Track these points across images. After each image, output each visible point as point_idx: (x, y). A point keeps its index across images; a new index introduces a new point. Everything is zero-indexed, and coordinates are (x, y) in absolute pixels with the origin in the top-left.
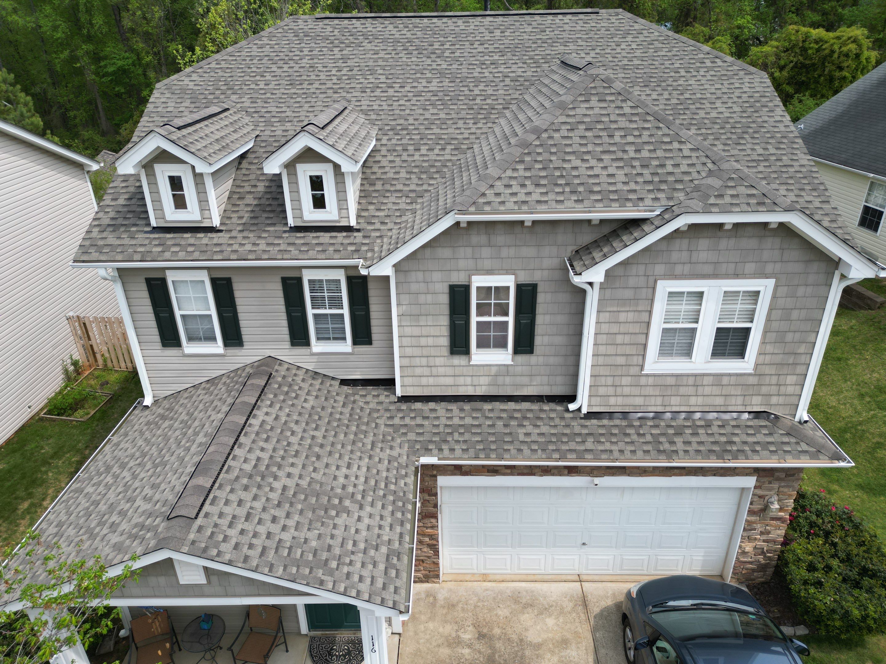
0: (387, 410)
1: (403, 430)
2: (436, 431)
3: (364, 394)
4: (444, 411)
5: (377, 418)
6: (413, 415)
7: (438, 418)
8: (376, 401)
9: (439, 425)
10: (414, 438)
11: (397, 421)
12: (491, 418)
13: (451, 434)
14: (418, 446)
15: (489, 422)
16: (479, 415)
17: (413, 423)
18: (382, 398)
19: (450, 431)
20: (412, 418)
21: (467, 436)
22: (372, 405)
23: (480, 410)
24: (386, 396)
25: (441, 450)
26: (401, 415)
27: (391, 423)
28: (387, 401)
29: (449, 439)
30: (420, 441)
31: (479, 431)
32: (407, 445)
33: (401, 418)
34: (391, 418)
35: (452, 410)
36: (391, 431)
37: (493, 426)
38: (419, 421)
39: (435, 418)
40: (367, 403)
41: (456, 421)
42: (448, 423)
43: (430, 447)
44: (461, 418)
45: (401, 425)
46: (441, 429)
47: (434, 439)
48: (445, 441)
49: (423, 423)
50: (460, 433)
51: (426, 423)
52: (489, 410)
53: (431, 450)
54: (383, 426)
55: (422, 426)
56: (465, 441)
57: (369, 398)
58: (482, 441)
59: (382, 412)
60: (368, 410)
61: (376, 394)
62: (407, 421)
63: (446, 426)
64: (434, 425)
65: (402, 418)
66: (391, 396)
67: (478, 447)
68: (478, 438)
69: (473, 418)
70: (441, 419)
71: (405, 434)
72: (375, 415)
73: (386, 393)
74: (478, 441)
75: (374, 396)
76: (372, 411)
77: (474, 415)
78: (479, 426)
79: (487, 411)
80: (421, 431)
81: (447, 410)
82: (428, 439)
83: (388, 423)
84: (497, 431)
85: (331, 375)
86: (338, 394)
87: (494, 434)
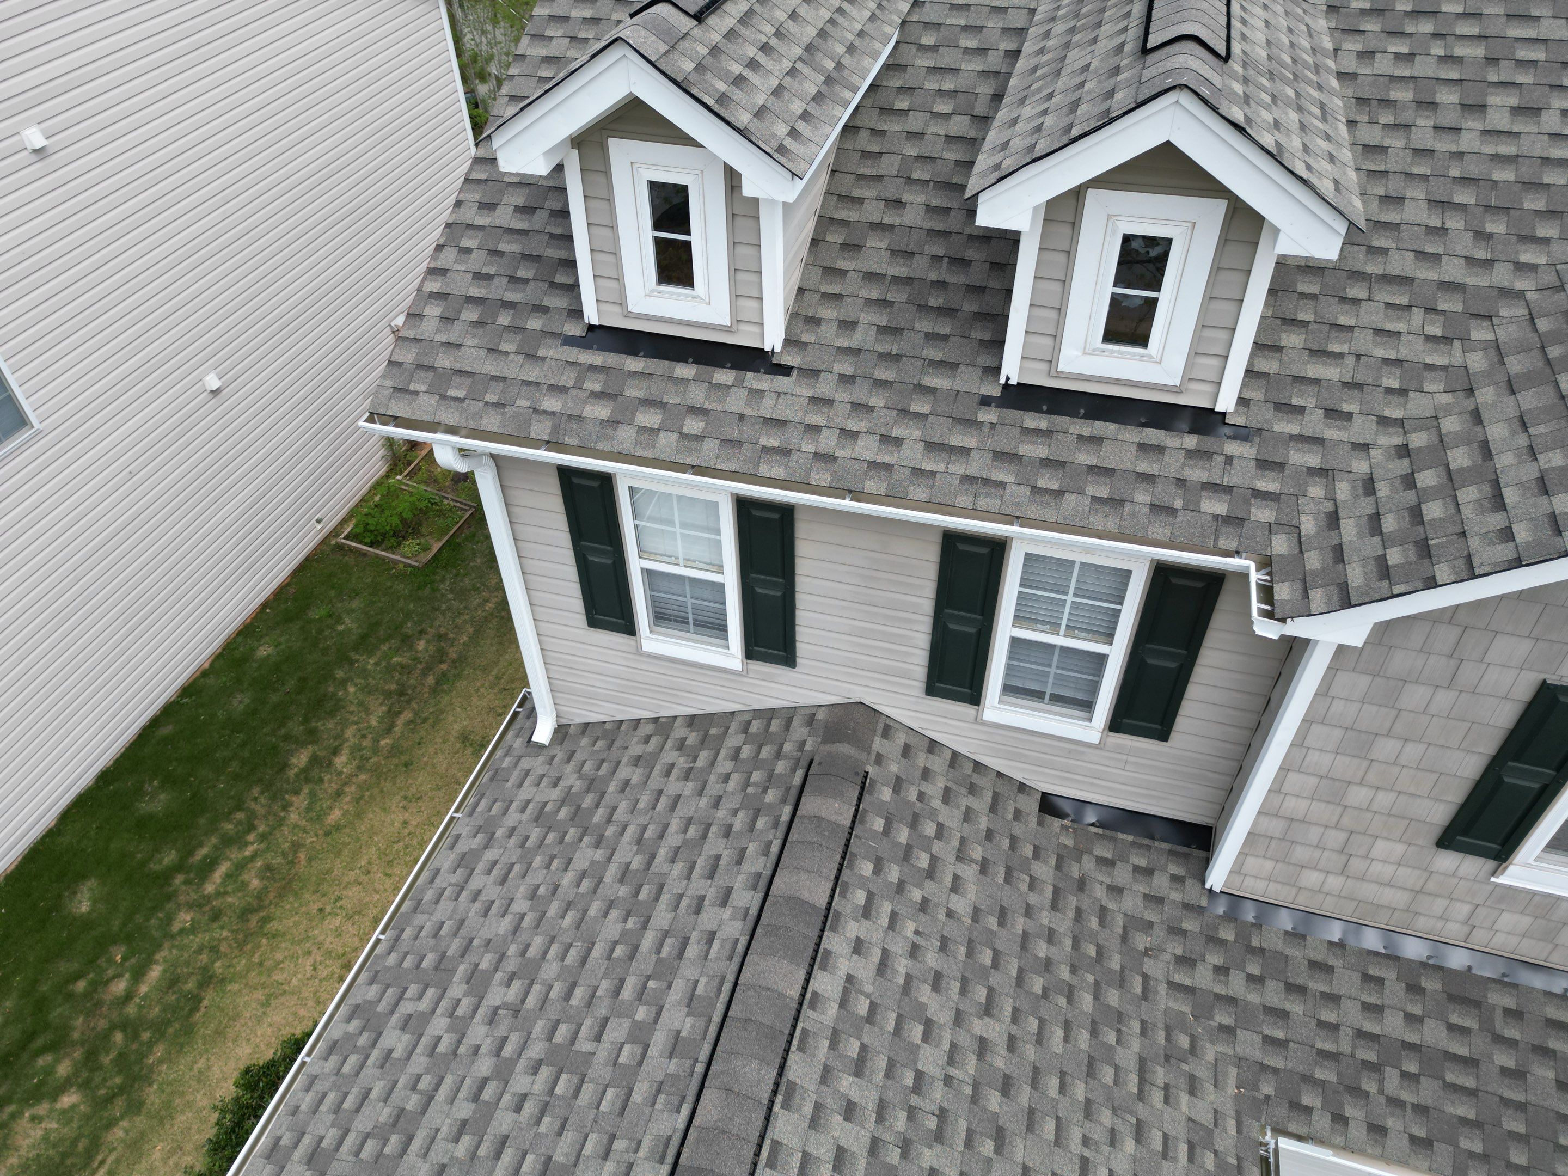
0: (1175, 931)
1: (1223, 1017)
2: (1328, 1046)
3: (1108, 855)
4: (1356, 977)
5: (1147, 952)
6: (1254, 969)
7: (1333, 999)
8: (1142, 888)
9: (1335, 1028)
10: (1257, 1055)
11: (1203, 978)
12: (1512, 1044)
13: (1375, 1068)
14: (1267, 1089)
15: (1504, 1059)
16: (1470, 1022)
17: (1254, 998)
18: (1161, 883)
19: (1372, 1057)
20: (1251, 978)
21: (1427, 1092)
22: (1131, 903)
23: (1477, 1004)
24: (1175, 879)
25: (1340, 1119)
26: (1215, 959)
27: (1188, 982)
28: (1176, 896)
29: (1370, 1086)
30: (1275, 1071)
31: (1470, 1083)
32: (1233, 1072)
33: (1218, 970)
34: (1187, 962)
35: (1380, 981)
36: (1186, 1009)
37: (1517, 1075)
38: (1273, 994)
39: (1324, 995)
40: (1116, 890)
41: (1393, 1025)
42: (1368, 1027)
43: (1306, 1100)
44: (1410, 1018)
45: (1218, 997)
46: (1344, 1044)
47: (1319, 1074)
48: (1356, 1092)
49: (1288, 1006)
50: (1404, 1075)
51: (1296, 1008)
52: (1507, 1012)
53: (1308, 1110)
54: (1163, 988)
55: (1282, 1015)
56: (1421, 1110)
57: (1122, 875)
58: (1476, 1124)
59: (1159, 932)
60: (1120, 921)
61: (1143, 862)
62: (1236, 985)
63: (1361, 1034)
64: (1321, 1024)
65: (1221, 971)
66: (1189, 882)
67: (1465, 1144)
68: (1463, 1109)
69: (1452, 1028)
70: (1346, 1004)
71: (1228, 1031)
72: (1141, 941)
73: (1173, 869)
74: (1464, 1121)
75: (1137, 869)
76: (1134, 924)
77: (1455, 1019)
78: (1470, 1063)
79: (1499, 1013)
80: (1280, 1034)
81: (1367, 978)
82: (1300, 1069)
83: (1178, 978)
84: (1532, 1098)
85: (1019, 776)
86: (1037, 852)
87: (1521, 1107)
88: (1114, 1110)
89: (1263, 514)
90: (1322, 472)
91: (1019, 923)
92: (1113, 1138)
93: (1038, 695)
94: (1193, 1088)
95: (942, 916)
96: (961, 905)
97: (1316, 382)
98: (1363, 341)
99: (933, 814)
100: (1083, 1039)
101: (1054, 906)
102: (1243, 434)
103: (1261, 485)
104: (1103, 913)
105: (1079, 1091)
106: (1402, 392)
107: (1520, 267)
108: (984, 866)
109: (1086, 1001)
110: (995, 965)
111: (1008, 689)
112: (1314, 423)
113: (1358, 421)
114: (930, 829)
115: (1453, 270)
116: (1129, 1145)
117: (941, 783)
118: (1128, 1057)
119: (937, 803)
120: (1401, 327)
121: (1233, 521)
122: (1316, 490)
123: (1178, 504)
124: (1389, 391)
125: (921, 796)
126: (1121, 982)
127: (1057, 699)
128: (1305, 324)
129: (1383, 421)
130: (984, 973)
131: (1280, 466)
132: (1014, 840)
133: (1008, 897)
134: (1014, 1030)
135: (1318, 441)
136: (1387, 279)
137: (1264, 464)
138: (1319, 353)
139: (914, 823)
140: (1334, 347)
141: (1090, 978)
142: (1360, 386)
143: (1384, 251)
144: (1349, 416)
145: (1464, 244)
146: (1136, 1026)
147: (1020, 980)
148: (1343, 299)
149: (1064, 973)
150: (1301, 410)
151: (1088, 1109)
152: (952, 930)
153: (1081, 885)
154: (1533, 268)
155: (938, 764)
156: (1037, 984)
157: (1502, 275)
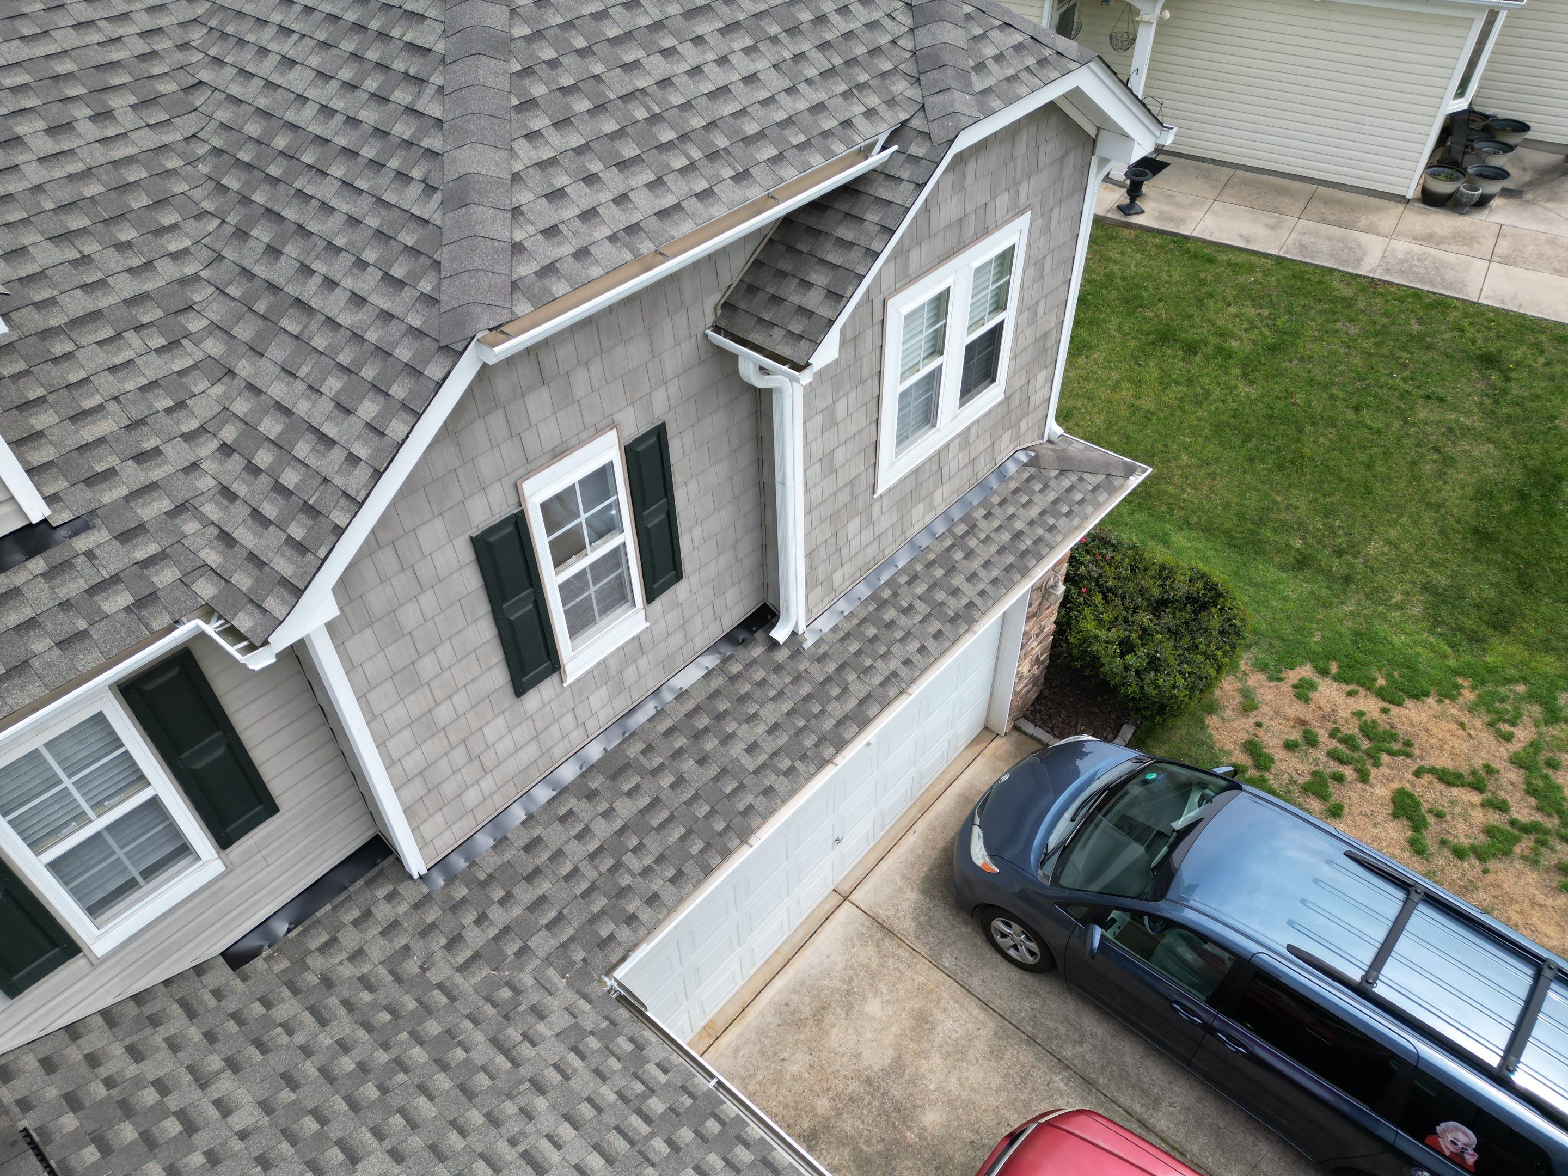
0: (427, 931)
1: (512, 947)
2: (584, 886)
3: (324, 938)
4: (557, 826)
5: (423, 969)
6: (498, 893)
7: (558, 855)
8: (375, 931)
9: (576, 870)
10: (554, 943)
11: (476, 938)
12: (662, 767)
13: (618, 866)
14: (579, 955)
15: (667, 780)
16: (635, 780)
17: (516, 911)
18: (384, 912)
19: (611, 862)
20: (502, 902)
21: (654, 845)
22: (378, 950)
23: (627, 766)
24: (389, 897)
25: (631, 919)
26: (469, 917)
27: (469, 953)
28: (403, 908)
29: (625, 880)
30: (572, 939)
31: (665, 814)
32: (551, 972)
33: (478, 922)
34: (454, 942)
35: (571, 813)
36: (486, 971)
37: (679, 782)
38: (525, 895)
39: (551, 859)
40: (358, 955)
41: (603, 830)
42: (591, 847)
43: (604, 933)
44: (607, 814)
45: (496, 939)
46: (590, 873)
47: (596, 909)
48: (623, 892)
49: (540, 892)
50: (635, 851)
51: (544, 886)
52: (644, 752)
53: (611, 937)
54: (458, 978)
55: (542, 900)
56: (660, 859)
57: (350, 939)
58: (689, 832)
59: (418, 946)
60: (383, 972)
61: (356, 913)
62: (499, 916)
63: (592, 856)
64: (567, 878)
65: (481, 920)
66: (401, 888)
67: (694, 850)
68: (677, 832)
69: (630, 794)
70: (568, 849)
71: (524, 951)
72: (411, 967)
73: (381, 893)
74: (683, 838)
75: (356, 923)
76: (393, 963)
77: (626, 787)
78: (656, 802)
79: (641, 757)
80: (553, 914)
81: (562, 820)
82: (584, 919)
83: (460, 960)
84: (696, 786)
85: (187, 964)
86: (267, 1003)
87: (696, 797)
88: (510, 1096)
89: (165, 577)
90: (180, 509)
91: (310, 1068)
92: (527, 1114)
93: (130, 886)
94: (539, 1013)
95: (238, 1145)
96: (246, 1116)
97: (101, 441)
98: (108, 384)
99: (139, 1083)
100: (442, 1082)
101: (323, 1022)
102: (80, 526)
103: (140, 555)
104: (365, 982)
105: (476, 1117)
106: (180, 405)
107: (175, 256)
108: (233, 1065)
109: (418, 1054)
110: (323, 1121)
111: (94, 910)
112: (134, 476)
113: (167, 449)
114: (150, 1096)
115: (127, 287)
116: (541, 1103)
117: (118, 1050)
118: (483, 1052)
119: (132, 1070)
120: (127, 355)
121: (146, 600)
122: (190, 526)
123: (82, 624)
124: (169, 411)
125: (109, 1083)
126: (427, 1009)
127: (150, 872)
128: (41, 400)
129: (188, 437)
130: (320, 1137)
131: (140, 529)
132: (237, 1017)
133: (277, 1062)
134: (387, 1144)
135: (151, 488)
136: (77, 322)
137: (126, 537)
138: (80, 416)
139: (127, 1109)
140: (88, 404)
141: (404, 1036)
142: (141, 422)
143: (52, 301)
144: (157, 451)
145: (115, 261)
146: (468, 1025)
147: (354, 1106)
148: (55, 360)
149: (382, 1057)
150: (111, 473)
151: (493, 1120)
152: (257, 1145)
153: (327, 982)
154: (185, 252)
155: (96, 1039)
156: (370, 1091)
157: (167, 271)
